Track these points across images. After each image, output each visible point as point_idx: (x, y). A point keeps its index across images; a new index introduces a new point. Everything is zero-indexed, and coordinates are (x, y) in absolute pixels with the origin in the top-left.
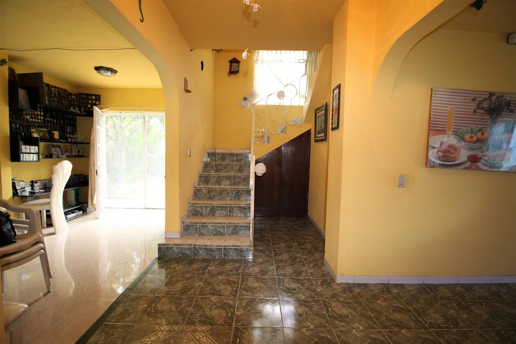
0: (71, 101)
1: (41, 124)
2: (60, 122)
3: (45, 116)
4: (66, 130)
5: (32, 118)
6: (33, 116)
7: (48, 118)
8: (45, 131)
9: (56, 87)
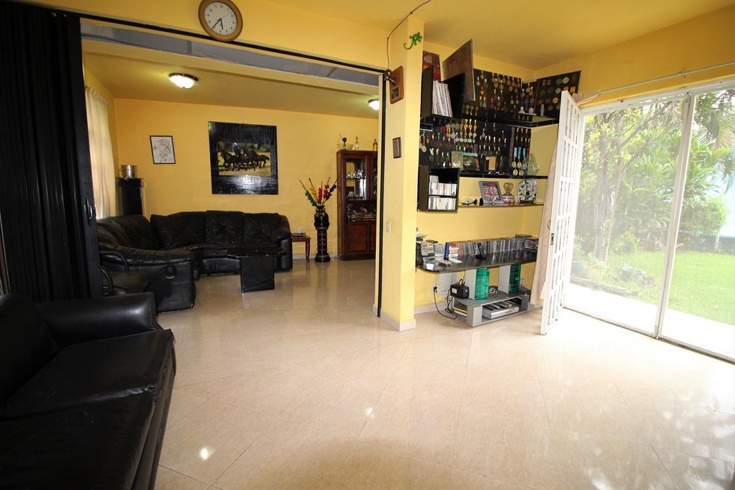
0: (525, 98)
1: (471, 146)
2: (502, 141)
3: (479, 132)
4: (511, 155)
5: (459, 137)
6: (461, 133)
7: (484, 135)
8: (474, 157)
9: (501, 76)
